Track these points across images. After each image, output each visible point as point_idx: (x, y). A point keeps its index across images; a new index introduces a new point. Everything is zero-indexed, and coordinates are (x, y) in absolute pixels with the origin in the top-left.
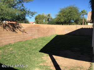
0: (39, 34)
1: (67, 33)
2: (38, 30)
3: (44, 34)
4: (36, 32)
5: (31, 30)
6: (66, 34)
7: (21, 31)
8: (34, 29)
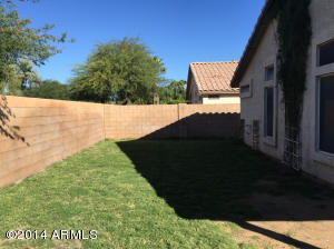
0: (63, 144)
1: (149, 133)
2: (61, 124)
3: (78, 140)
4: (57, 135)
5: (42, 125)
6: (144, 135)
7: (7, 134)
8: (49, 120)
